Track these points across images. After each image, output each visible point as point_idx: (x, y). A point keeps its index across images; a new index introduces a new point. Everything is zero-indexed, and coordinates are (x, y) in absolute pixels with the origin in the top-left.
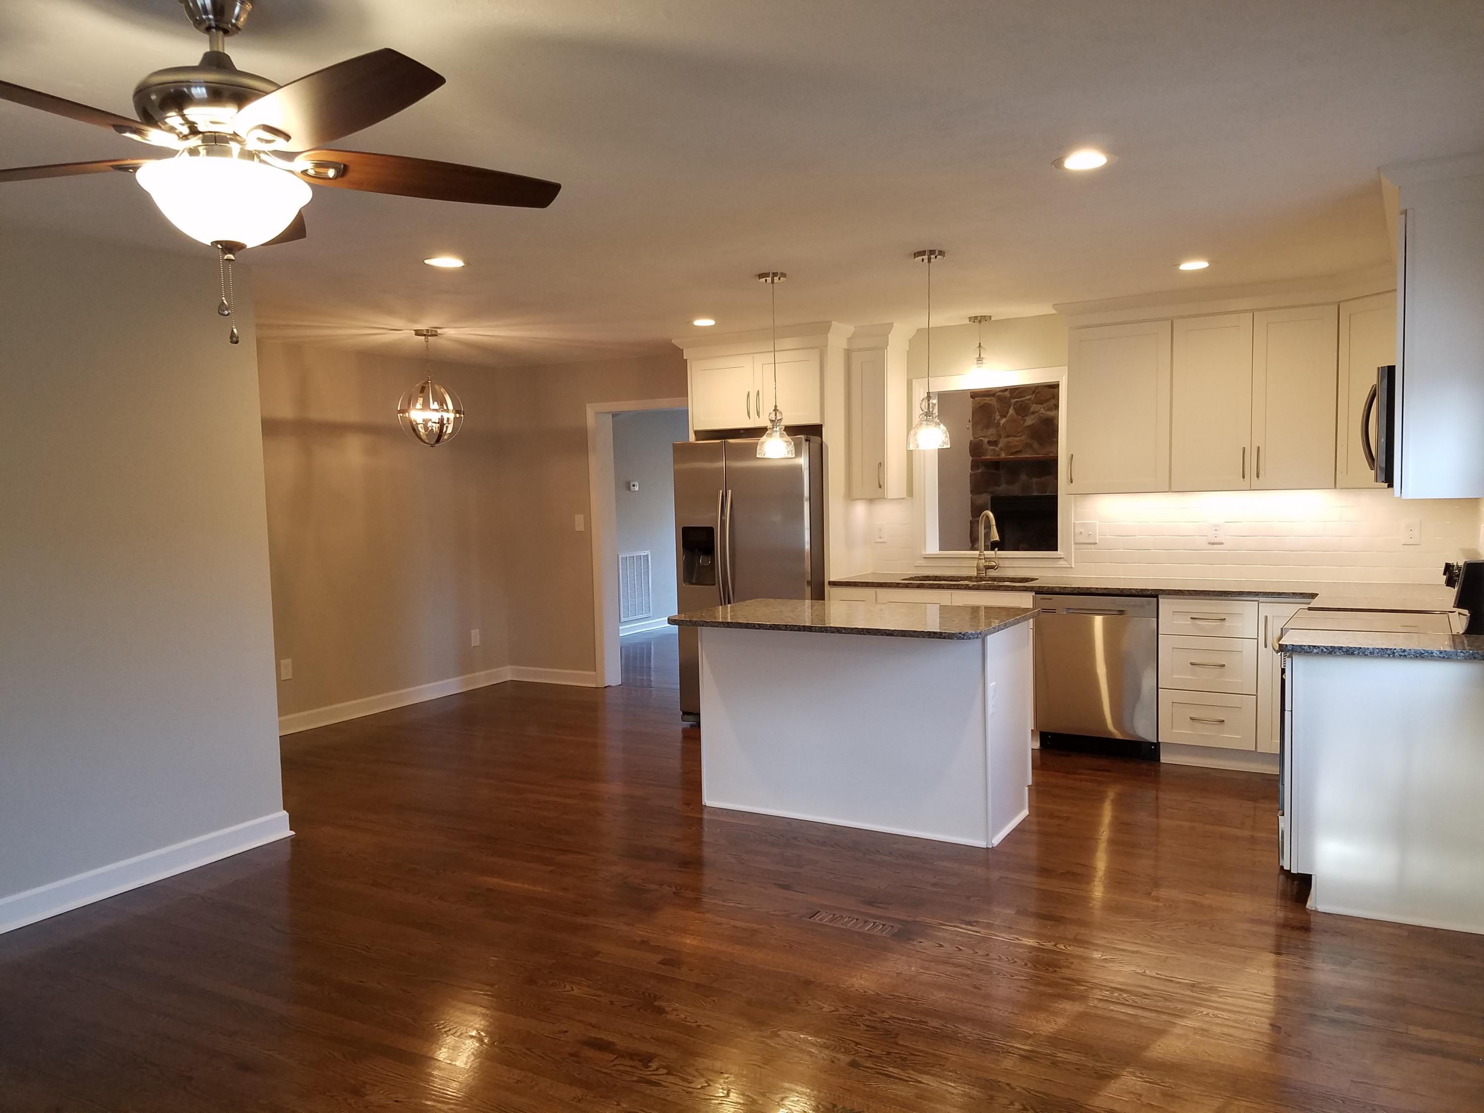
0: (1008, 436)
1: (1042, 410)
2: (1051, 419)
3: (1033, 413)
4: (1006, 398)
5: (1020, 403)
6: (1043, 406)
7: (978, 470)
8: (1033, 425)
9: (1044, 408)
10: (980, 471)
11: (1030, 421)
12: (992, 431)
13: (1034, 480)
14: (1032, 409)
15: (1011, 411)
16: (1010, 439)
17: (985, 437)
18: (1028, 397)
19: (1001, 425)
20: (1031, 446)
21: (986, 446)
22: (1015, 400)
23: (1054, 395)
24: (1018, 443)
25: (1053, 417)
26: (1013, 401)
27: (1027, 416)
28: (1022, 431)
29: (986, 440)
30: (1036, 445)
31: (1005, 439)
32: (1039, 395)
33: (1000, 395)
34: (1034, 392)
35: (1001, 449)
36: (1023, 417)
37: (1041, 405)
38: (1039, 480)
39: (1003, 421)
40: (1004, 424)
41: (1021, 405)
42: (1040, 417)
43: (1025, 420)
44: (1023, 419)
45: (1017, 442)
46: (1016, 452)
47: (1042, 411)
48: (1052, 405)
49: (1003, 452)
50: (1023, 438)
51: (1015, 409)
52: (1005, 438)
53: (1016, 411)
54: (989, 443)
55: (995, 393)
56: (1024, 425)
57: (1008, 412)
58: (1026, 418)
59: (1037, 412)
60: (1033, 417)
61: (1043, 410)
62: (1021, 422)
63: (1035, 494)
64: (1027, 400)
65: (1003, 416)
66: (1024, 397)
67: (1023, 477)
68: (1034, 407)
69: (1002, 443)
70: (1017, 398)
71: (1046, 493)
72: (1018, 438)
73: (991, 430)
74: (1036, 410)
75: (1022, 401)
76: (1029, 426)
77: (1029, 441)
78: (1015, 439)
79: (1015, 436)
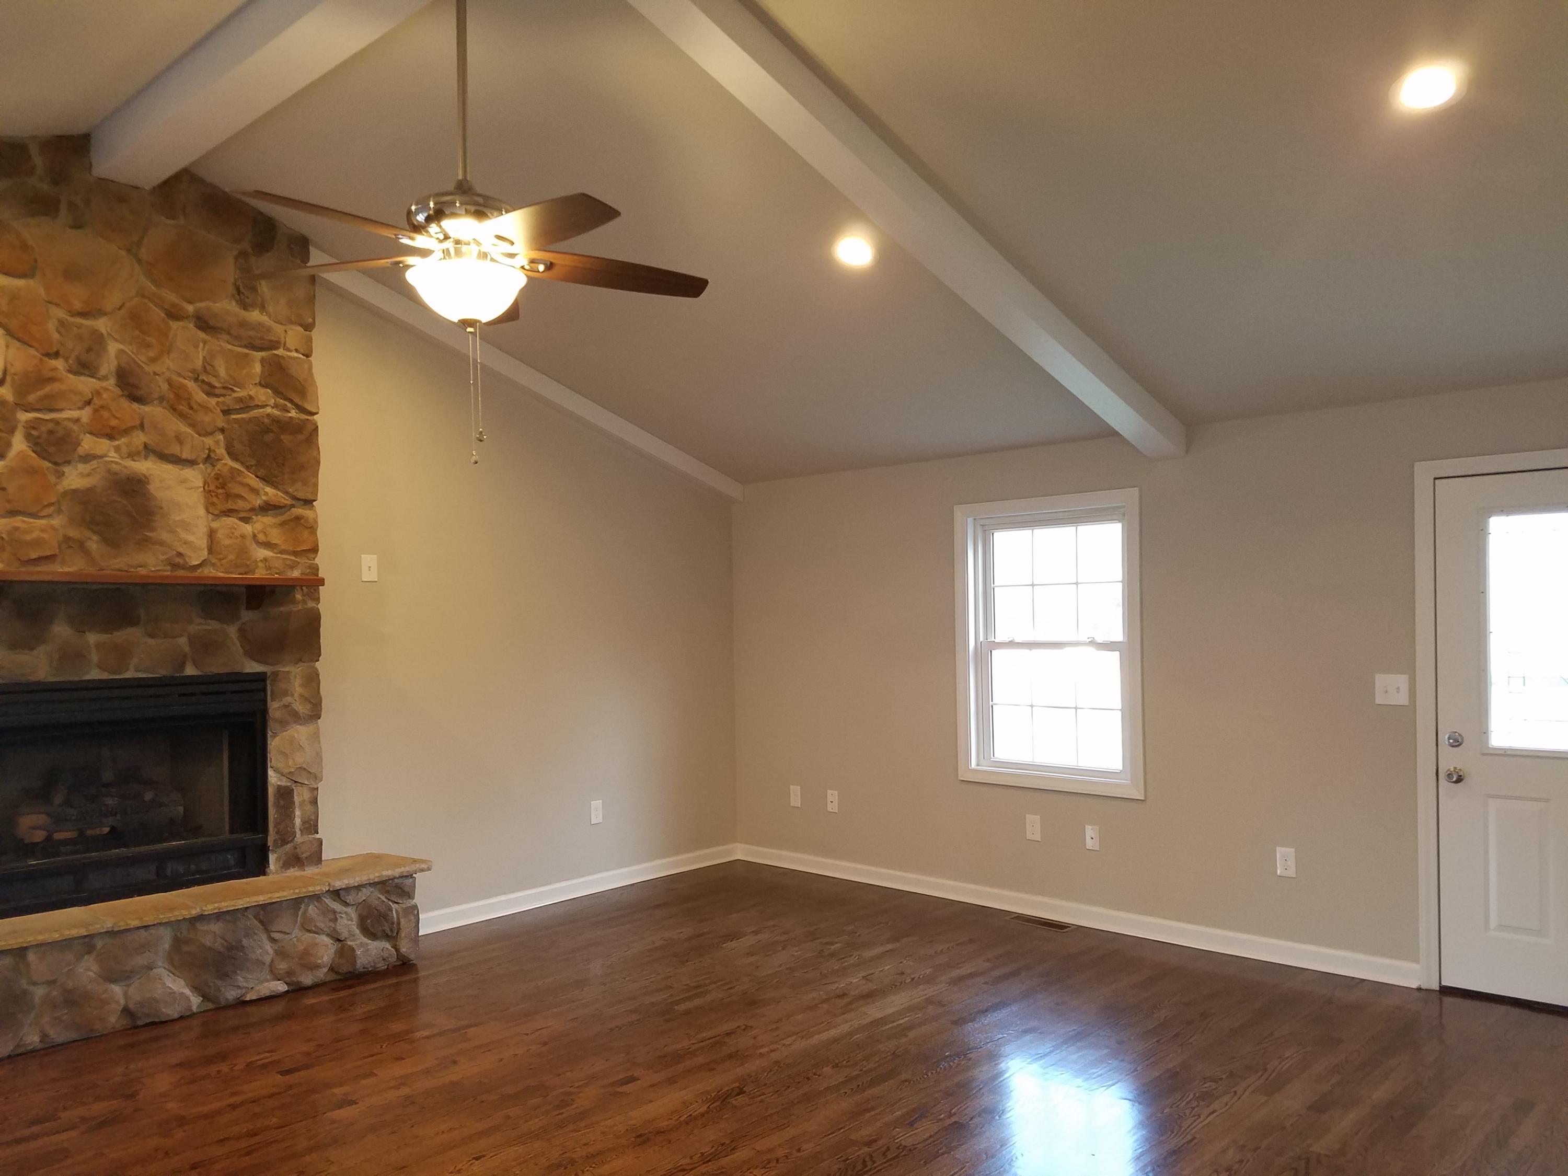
0: (13, 513)
1: (112, 454)
2: (140, 481)
3: (87, 458)
5: (51, 426)
6: (117, 443)
8: (90, 490)
9: (117, 449)
11: (76, 478)
13: (92, 638)
14: (81, 451)
15: (19, 444)
16: (19, 521)
18: (74, 414)
20: (81, 545)
22: (35, 415)
23: (142, 420)
24: (45, 535)
25: (145, 476)
26: (24, 417)
27: (68, 462)
28: (53, 504)
30: (94, 544)
32: (105, 414)
34: (88, 403)
36: (56, 464)
37: (106, 441)
38: (105, 637)
41: (51, 432)
42: (109, 471)
43: (63, 474)
44: (57, 471)
45: (43, 531)
46: (40, 558)
47: (113, 456)
48: (141, 447)
50: (56, 522)
51: (28, 437)
53: (36, 444)
56: (60, 488)
57: (9, 445)
58: (66, 469)
59: (101, 457)
60: (83, 468)
61: (115, 455)
62: (53, 479)
63: (95, 675)
64: (69, 419)
66: (61, 410)
67: (61, 630)
68: (88, 443)
70: (37, 410)
71: (126, 670)
72: (43, 522)
74: (99, 453)
75: (57, 422)
76: (75, 491)
77: (74, 533)
78: (31, 523)
79: (34, 515)
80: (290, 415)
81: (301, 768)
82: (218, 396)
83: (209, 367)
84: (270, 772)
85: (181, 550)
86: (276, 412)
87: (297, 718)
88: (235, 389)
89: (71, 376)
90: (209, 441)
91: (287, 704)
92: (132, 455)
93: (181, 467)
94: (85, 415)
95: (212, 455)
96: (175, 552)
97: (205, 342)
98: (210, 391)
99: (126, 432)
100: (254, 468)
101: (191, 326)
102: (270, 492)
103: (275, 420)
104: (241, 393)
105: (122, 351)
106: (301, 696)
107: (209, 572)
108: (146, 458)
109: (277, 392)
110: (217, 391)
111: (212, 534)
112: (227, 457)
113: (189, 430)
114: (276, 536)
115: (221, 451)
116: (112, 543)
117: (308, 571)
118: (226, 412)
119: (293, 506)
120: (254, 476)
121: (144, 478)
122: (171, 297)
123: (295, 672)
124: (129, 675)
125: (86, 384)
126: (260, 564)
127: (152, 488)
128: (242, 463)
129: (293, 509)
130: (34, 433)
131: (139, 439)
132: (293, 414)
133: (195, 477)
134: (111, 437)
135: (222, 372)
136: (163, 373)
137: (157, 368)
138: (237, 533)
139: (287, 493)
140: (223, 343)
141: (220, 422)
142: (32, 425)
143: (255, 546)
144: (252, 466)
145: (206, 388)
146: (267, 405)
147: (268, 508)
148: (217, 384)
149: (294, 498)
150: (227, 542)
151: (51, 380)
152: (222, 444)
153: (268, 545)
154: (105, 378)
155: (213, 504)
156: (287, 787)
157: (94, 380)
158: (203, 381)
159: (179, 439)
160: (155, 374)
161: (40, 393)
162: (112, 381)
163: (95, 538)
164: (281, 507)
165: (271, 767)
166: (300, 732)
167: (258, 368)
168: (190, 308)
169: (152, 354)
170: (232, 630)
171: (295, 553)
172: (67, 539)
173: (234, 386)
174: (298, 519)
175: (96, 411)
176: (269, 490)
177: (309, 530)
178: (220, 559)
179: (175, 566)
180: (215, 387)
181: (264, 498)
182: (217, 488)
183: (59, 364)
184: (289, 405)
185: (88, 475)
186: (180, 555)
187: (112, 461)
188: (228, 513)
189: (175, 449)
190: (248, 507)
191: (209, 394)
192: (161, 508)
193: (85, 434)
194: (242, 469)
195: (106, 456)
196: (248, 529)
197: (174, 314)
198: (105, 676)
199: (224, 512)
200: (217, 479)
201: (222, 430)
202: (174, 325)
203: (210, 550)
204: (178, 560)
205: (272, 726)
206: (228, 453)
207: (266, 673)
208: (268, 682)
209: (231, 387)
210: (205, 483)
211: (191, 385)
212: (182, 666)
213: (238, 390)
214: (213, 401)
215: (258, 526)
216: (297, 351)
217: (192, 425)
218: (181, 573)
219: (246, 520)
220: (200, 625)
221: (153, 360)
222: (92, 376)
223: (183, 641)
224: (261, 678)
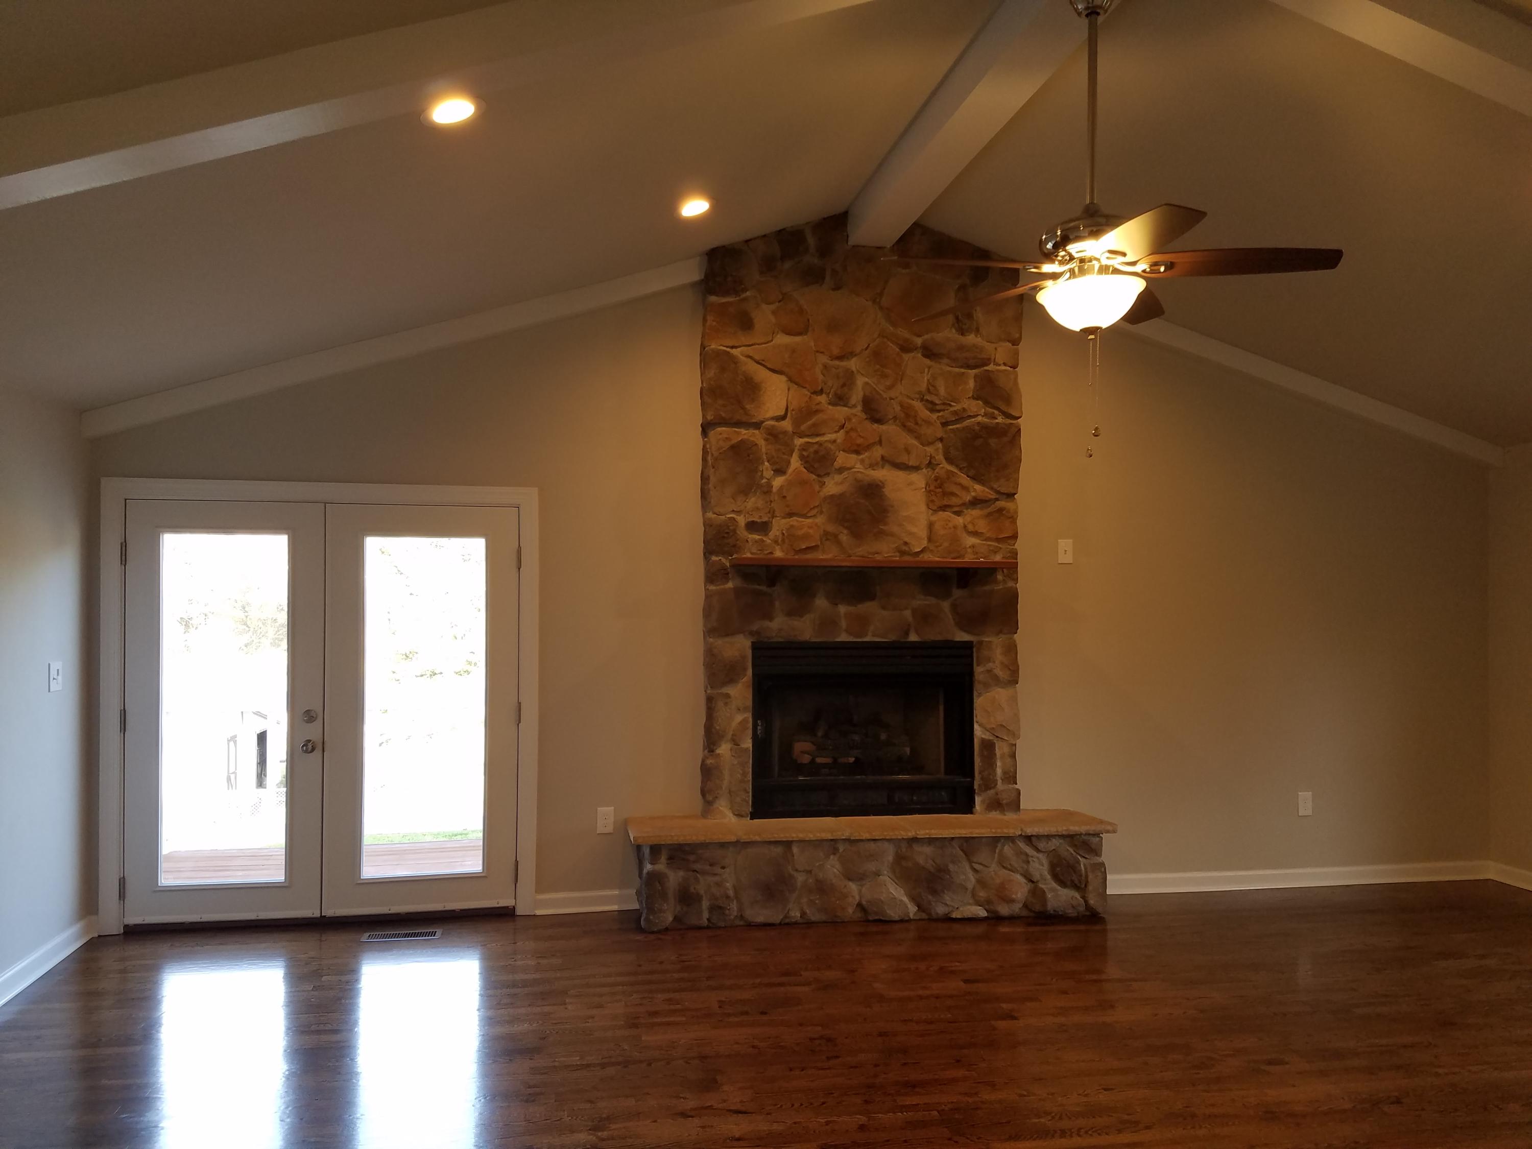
0: (790, 515)
1: (858, 465)
2: (877, 486)
3: (841, 470)
4: (785, 433)
5: (816, 447)
6: (861, 457)
7: (727, 582)
8: (842, 495)
9: (862, 461)
10: (730, 585)
11: (833, 486)
12: (754, 501)
13: (842, 609)
14: (837, 465)
15: (795, 463)
16: (794, 521)
17: (739, 512)
18: (832, 436)
19: (774, 490)
20: (836, 538)
21: (743, 533)
22: (806, 440)
23: (880, 437)
24: (811, 531)
25: (881, 482)
26: (798, 442)
27: (828, 474)
28: (817, 506)
29: (742, 520)
30: (844, 537)
31: (784, 521)
32: (853, 434)
33: (773, 426)
34: (842, 427)
35: (776, 542)
36: (819, 476)
37: (854, 456)
38: (851, 609)
39: (778, 482)
40: (781, 487)
41: (816, 452)
42: (856, 479)
43: (824, 483)
44: (820, 482)
45: (810, 527)
46: (807, 548)
47: (859, 467)
48: (879, 459)
49: (777, 548)
50: (820, 520)
51: (802, 457)
52: (784, 518)
53: (806, 462)
54: (752, 526)
55: (762, 422)
56: (822, 494)
57: (789, 463)
58: (826, 480)
59: (850, 469)
60: (838, 478)
61: (861, 466)
62: (817, 488)
63: (843, 637)
64: (829, 441)
65: (779, 472)
66: (824, 434)
67: (821, 602)
68: (842, 459)
69: (779, 526)
70: (808, 436)
71: (866, 635)
72: (810, 521)
73: (753, 499)
74: (848, 466)
75: (820, 444)
76: (832, 496)
77: (831, 528)
78: (803, 522)
79: (805, 516)
80: (997, 421)
81: (1002, 726)
82: (939, 411)
83: (931, 388)
84: (976, 726)
85: (906, 539)
86: (986, 420)
87: (997, 681)
88: (952, 404)
89: (830, 407)
90: (930, 450)
91: (990, 669)
92: (872, 466)
93: (908, 472)
94: (840, 436)
95: (933, 461)
96: (902, 542)
97: (929, 368)
98: (932, 407)
99: (868, 447)
100: (966, 469)
101: (920, 355)
102: (978, 489)
103: (984, 427)
104: (957, 407)
105: (867, 383)
106: (1002, 663)
107: (928, 557)
108: (883, 467)
109: (987, 403)
110: (938, 408)
111: (931, 526)
112: (944, 461)
113: (915, 442)
114: (982, 526)
115: (940, 457)
116: (858, 535)
117: (1009, 555)
118: (945, 424)
119: (997, 499)
120: (966, 476)
121: (880, 484)
122: (903, 333)
123: (995, 643)
124: (867, 639)
125: (840, 412)
126: (969, 550)
127: (887, 491)
128: (957, 466)
129: (997, 502)
130: (805, 453)
131: (878, 452)
132: (1000, 419)
133: (919, 479)
134: (857, 452)
135: (942, 391)
136: (897, 398)
137: (892, 393)
138: (951, 525)
139: (992, 489)
140: (944, 367)
141: (940, 433)
142: (803, 448)
143: (965, 535)
144: (964, 467)
145: (930, 406)
146: (978, 415)
147: (976, 502)
148: (937, 402)
149: (998, 492)
150: (942, 532)
151: (817, 412)
152: (941, 451)
153: (975, 534)
154: (854, 406)
155: (932, 501)
156: (990, 740)
157: (846, 409)
158: (927, 400)
159: (907, 451)
160: (891, 399)
161: (810, 423)
162: (859, 408)
163: (845, 531)
164: (986, 501)
165: (977, 722)
166: (1001, 694)
167: (971, 384)
168: (919, 341)
169: (888, 383)
170: (946, 605)
171: (998, 540)
172: (826, 533)
173: (951, 401)
174: (1000, 510)
175: (847, 432)
176: (978, 487)
177: (1011, 520)
178: (937, 547)
179: (903, 553)
180: (936, 404)
181: (973, 494)
182: (936, 488)
183: (823, 399)
184: (996, 412)
185: (841, 483)
186: (906, 543)
187: (858, 472)
188: (944, 508)
189: (904, 458)
190: (961, 502)
191: (932, 411)
192: (892, 506)
193: (839, 451)
194: (955, 471)
195: (854, 468)
196: (960, 520)
197: (906, 348)
198: (851, 639)
199: (940, 507)
200: (936, 480)
201: (941, 440)
202: (906, 357)
203: (930, 540)
204: (905, 548)
205: (977, 687)
206: (946, 459)
207: (972, 642)
208: (974, 650)
209: (948, 402)
210: (927, 484)
211: (917, 405)
212: (907, 634)
213: (955, 404)
214: (934, 416)
215: (968, 518)
216: (1005, 364)
217: (918, 438)
218: (906, 558)
219: (958, 513)
220: (921, 601)
221: (890, 388)
222: (845, 406)
223: (908, 613)
224: (968, 646)
